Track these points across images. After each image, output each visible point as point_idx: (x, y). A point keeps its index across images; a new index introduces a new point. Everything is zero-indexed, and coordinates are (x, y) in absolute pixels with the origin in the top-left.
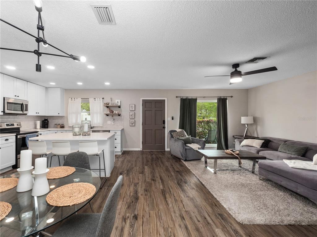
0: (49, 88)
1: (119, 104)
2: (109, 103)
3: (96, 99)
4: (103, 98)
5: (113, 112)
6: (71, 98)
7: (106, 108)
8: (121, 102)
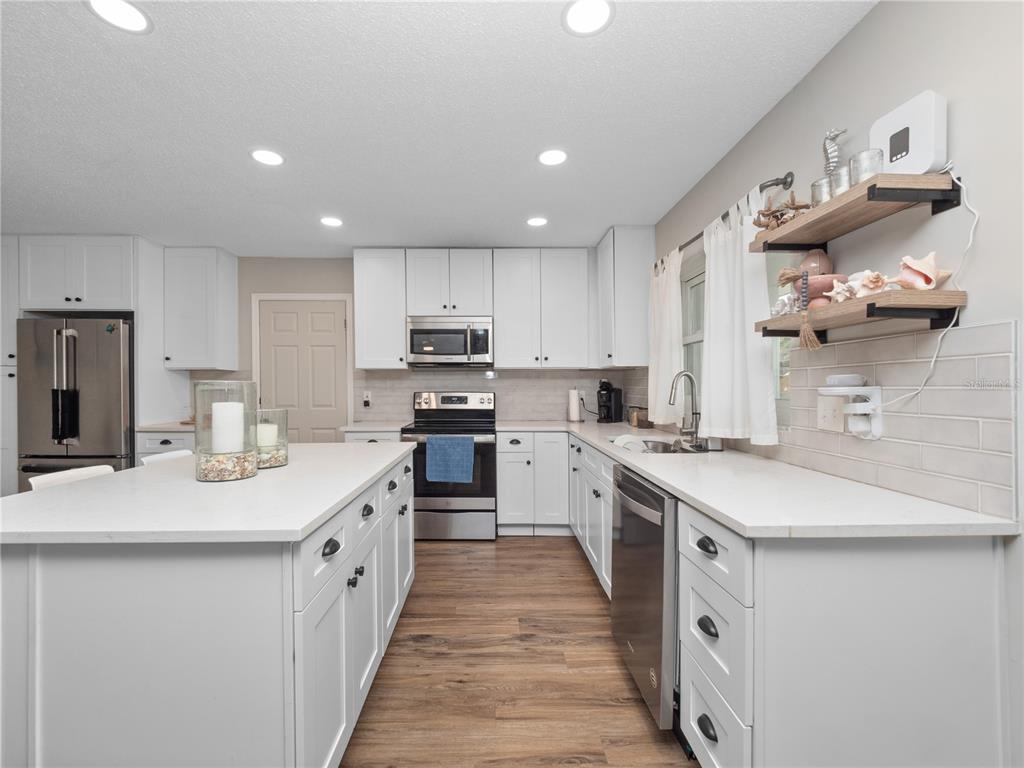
3: (733, 214)
6: (656, 264)
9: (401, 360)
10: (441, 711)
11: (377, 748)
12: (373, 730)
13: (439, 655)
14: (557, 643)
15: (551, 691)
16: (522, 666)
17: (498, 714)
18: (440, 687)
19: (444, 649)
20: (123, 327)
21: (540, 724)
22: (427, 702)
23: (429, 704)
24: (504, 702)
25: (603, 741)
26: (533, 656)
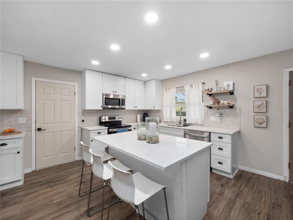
0: (147, 81)
1: (231, 88)
2: (212, 89)
3: (194, 86)
4: (204, 83)
5: (219, 102)
6: (166, 89)
7: (208, 97)
8: (234, 84)
9: (101, 107)
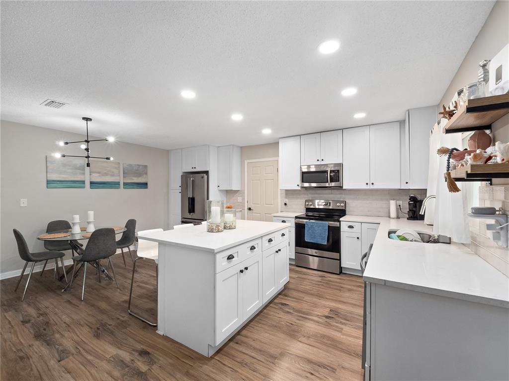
9: (298, 185)
10: (279, 331)
11: (253, 333)
12: (253, 327)
13: (288, 312)
14: (342, 324)
15: (328, 340)
16: (320, 327)
17: (299, 340)
18: (283, 323)
19: (291, 311)
20: (205, 176)
21: (315, 349)
22: (276, 326)
23: (277, 327)
24: (304, 336)
25: (338, 366)
26: (328, 325)
